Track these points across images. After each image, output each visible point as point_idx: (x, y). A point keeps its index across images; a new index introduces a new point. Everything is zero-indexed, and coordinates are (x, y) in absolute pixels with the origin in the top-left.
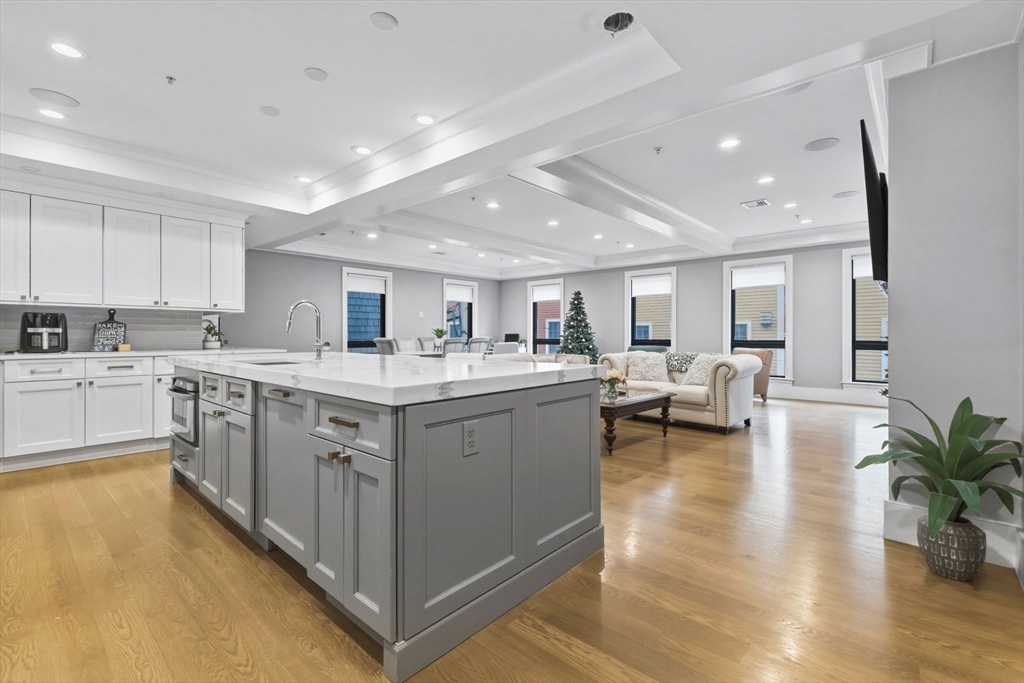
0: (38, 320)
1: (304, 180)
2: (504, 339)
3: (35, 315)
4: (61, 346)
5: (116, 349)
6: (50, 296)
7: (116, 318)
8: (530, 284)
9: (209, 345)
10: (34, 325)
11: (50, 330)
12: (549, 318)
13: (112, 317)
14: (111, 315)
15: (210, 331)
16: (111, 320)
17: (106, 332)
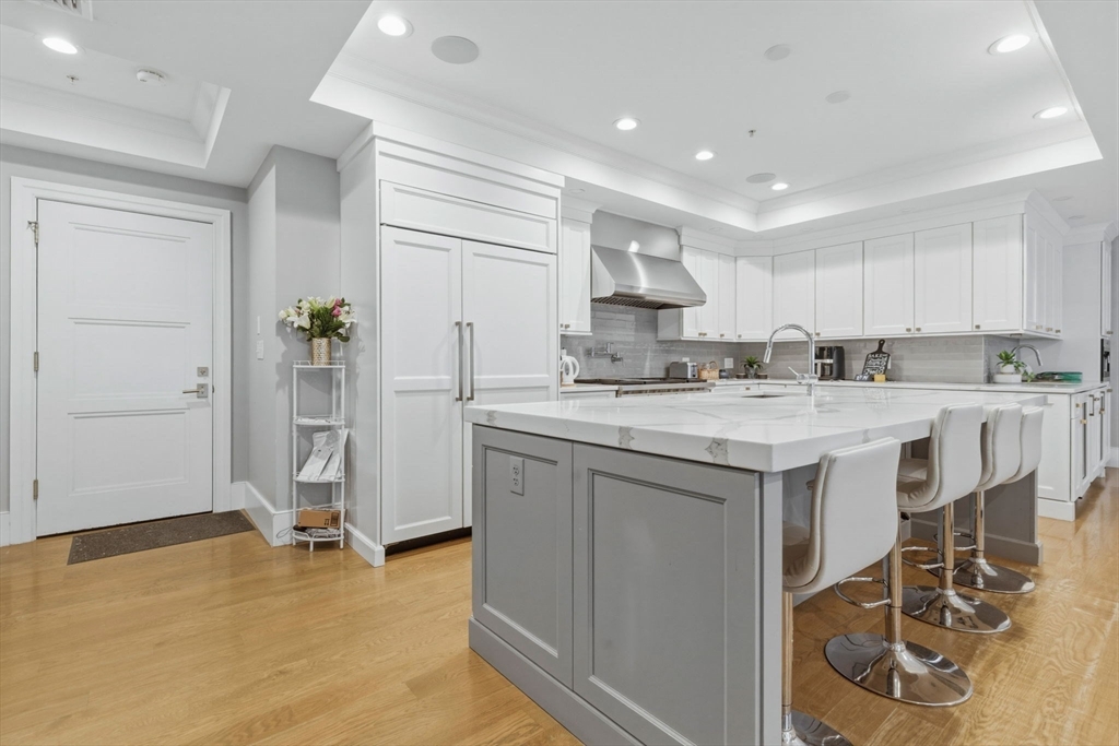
3: (825, 348)
4: (840, 373)
5: (874, 380)
7: (884, 348)
11: (824, 361)
13: (881, 348)
14: (881, 345)
15: (1007, 359)
16: (880, 351)
17: (874, 363)
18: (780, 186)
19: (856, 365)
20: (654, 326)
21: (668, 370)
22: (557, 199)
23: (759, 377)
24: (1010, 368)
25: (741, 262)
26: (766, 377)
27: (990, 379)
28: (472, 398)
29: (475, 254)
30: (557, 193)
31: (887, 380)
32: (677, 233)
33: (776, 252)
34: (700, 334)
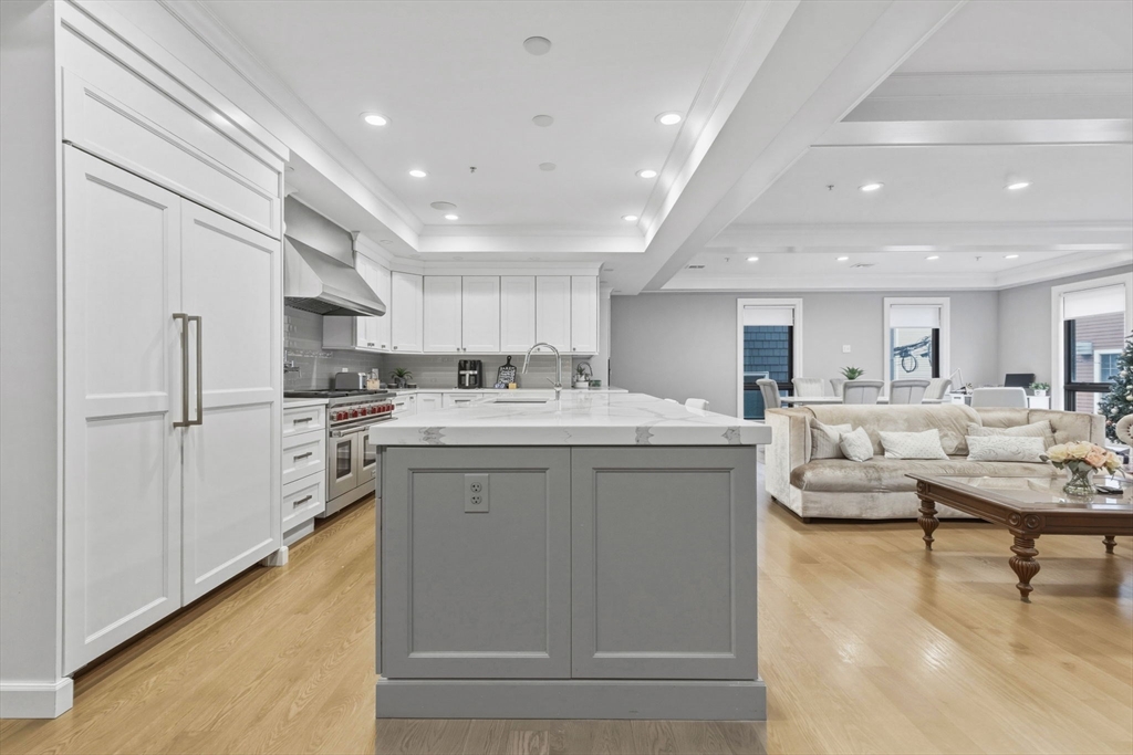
0: (468, 365)
1: (631, 218)
2: (1003, 382)
3: (466, 362)
4: (478, 382)
5: (507, 387)
6: (476, 347)
7: (511, 363)
8: (1055, 290)
9: (579, 384)
10: (465, 369)
11: (471, 372)
12: (1099, 348)
13: (509, 362)
14: (509, 360)
15: (581, 372)
16: (508, 365)
17: (505, 374)
18: (452, 217)
19: (490, 376)
20: (319, 334)
21: (332, 382)
22: (279, 173)
23: (409, 387)
24: (583, 378)
25: (396, 277)
26: (415, 387)
27: (574, 387)
28: (199, 422)
29: (197, 222)
30: (280, 166)
31: (518, 387)
32: (351, 238)
33: (428, 273)
34: (369, 344)
